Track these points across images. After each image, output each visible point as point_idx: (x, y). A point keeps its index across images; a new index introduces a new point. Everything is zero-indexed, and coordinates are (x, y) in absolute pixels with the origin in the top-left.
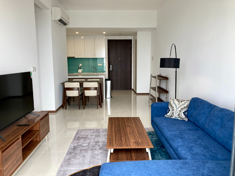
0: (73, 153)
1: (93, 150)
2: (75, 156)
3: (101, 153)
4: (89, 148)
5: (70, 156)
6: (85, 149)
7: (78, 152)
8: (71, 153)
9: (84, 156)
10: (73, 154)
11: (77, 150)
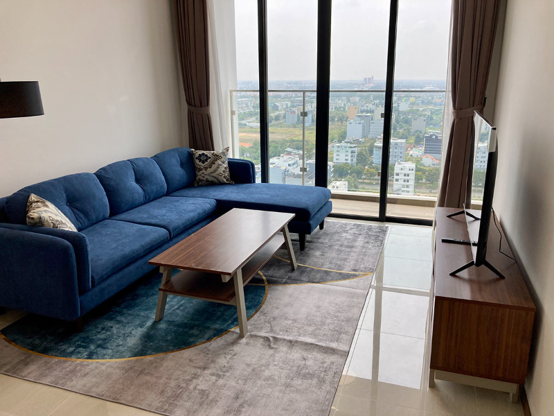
0: (343, 321)
1: (293, 320)
2: (338, 311)
3: (277, 308)
4: (299, 326)
5: (350, 315)
6: (310, 325)
7: (329, 321)
8: (347, 321)
9: (318, 307)
10: (342, 318)
11: (332, 327)
